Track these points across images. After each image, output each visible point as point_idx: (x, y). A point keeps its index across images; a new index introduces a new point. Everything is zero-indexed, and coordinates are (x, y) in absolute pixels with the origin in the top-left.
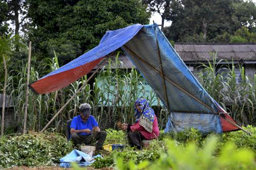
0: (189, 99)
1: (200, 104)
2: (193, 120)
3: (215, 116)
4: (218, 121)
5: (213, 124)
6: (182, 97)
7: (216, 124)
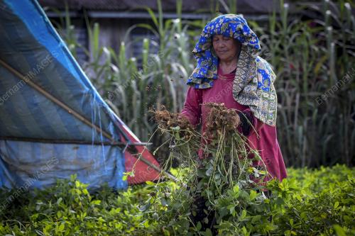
0: (54, 109)
1: (78, 123)
2: (62, 161)
3: (114, 150)
4: (119, 162)
5: (109, 168)
6: (36, 105)
7: (115, 168)
